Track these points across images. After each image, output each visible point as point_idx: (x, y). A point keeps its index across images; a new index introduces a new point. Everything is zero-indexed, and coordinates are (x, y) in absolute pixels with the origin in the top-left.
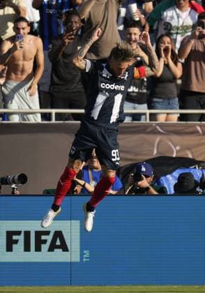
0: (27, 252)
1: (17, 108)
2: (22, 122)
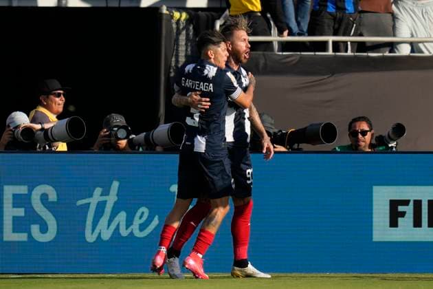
0: (418, 229)
1: (410, 36)
2: (411, 54)
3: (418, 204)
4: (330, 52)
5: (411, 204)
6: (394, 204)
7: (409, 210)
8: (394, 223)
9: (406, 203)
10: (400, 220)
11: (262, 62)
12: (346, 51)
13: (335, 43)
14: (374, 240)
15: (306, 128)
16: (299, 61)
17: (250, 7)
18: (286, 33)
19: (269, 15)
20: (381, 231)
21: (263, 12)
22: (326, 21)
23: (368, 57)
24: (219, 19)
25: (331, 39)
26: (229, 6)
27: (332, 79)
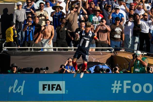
0: (49, 91)
3: (49, 85)
4: (29, 51)
5: (48, 85)
6: (44, 85)
7: (47, 87)
8: (44, 90)
9: (46, 85)
10: (45, 89)
11: (13, 53)
12: (32, 50)
13: (30, 48)
14: (39, 93)
15: (26, 68)
16: (22, 53)
17: (11, 40)
18: (19, 46)
19: (15, 42)
20: (41, 91)
21: (14, 42)
22: (26, 43)
23: (38, 52)
24: (4, 43)
25: (29, 48)
26: (6, 40)
27: (29, 57)
